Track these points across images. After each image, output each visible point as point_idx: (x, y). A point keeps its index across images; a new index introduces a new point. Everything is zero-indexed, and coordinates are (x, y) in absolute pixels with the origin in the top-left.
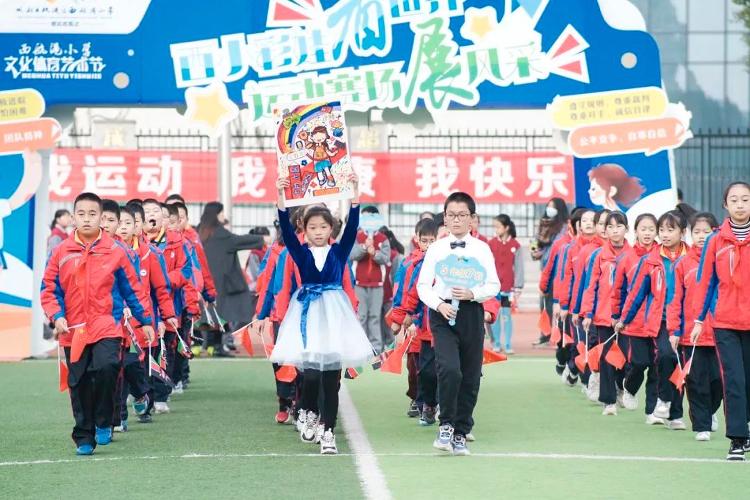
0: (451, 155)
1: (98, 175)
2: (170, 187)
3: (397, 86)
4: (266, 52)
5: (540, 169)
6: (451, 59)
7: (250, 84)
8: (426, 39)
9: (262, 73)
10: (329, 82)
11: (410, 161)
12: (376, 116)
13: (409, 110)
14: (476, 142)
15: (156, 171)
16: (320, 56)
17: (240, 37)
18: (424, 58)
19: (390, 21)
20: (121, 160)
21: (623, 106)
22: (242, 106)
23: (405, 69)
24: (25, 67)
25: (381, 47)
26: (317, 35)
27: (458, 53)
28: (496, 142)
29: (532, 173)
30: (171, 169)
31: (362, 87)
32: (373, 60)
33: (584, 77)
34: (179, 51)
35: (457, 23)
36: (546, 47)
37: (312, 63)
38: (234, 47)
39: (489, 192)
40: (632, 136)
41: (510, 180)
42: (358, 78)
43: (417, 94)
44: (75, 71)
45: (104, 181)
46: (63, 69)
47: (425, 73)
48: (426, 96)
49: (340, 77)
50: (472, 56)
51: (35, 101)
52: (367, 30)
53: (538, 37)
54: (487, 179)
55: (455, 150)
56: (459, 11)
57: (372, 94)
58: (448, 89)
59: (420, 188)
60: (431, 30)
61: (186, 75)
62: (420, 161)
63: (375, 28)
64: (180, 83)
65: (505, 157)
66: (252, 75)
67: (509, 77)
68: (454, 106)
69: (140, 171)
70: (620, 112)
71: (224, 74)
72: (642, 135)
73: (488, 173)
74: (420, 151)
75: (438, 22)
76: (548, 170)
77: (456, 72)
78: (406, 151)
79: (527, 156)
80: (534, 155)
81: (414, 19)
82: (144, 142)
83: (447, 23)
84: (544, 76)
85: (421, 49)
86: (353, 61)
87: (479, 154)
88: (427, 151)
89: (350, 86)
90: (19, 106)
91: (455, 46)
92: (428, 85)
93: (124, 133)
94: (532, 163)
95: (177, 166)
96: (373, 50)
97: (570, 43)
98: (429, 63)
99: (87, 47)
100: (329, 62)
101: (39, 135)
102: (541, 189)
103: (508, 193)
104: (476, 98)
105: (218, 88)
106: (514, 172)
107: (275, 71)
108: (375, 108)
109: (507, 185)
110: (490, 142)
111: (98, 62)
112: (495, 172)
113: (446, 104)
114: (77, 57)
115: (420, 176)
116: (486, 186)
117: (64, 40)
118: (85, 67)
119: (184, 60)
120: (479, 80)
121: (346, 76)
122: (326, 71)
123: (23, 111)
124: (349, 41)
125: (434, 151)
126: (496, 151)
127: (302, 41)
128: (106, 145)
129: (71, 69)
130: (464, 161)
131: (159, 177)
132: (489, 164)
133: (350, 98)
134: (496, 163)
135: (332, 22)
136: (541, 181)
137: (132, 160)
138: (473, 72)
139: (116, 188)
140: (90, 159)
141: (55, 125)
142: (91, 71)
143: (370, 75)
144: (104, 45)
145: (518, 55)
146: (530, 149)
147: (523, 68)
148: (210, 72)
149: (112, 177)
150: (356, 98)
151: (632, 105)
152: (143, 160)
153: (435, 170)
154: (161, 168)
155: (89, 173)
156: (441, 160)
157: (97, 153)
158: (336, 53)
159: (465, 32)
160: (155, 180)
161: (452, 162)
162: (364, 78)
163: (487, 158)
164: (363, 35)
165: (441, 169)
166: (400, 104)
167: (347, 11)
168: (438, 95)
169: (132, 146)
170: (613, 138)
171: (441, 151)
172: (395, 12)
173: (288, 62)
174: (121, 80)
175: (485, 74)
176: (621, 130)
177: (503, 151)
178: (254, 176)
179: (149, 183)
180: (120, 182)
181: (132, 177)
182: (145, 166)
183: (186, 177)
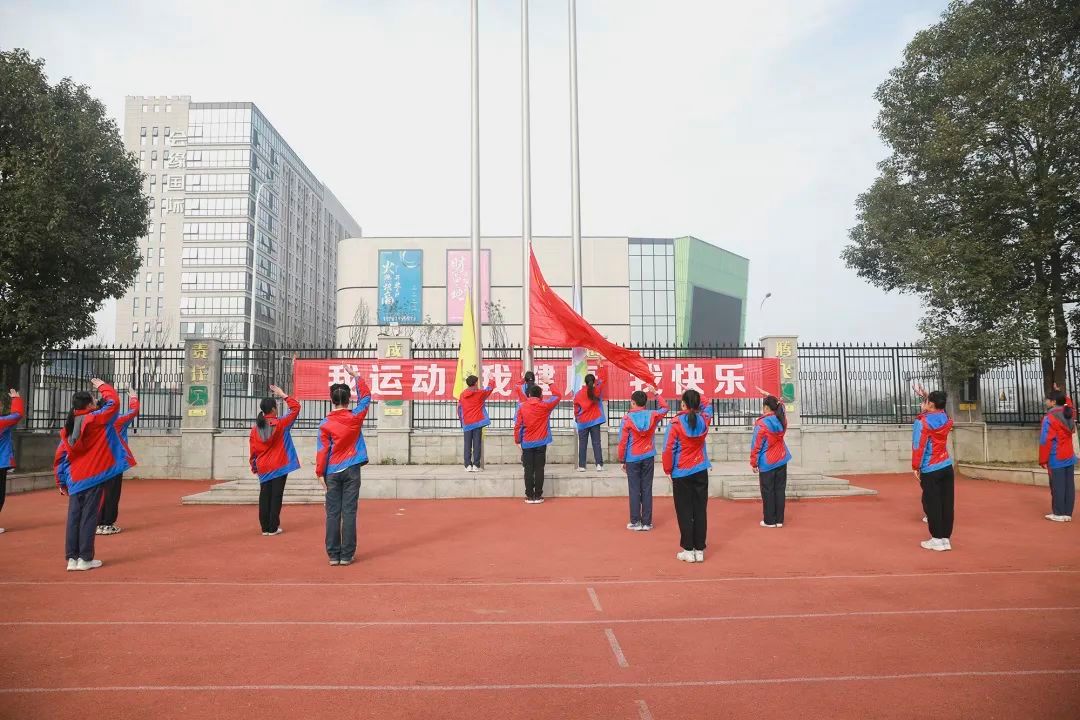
1: (381, 380)
2: (437, 388)
5: (724, 373)
15: (426, 376)
20: (398, 368)
28: (689, 353)
29: (719, 376)
30: (438, 374)
41: (702, 381)
45: (385, 385)
54: (685, 381)
65: (697, 364)
69: (414, 376)
73: (685, 376)
76: (730, 373)
79: (714, 363)
82: (417, 354)
87: (678, 362)
93: (401, 347)
94: (719, 368)
102: (726, 388)
106: (704, 375)
112: (691, 375)
115: (633, 379)
128: (388, 356)
131: (428, 381)
132: (686, 370)
136: (726, 382)
137: (408, 368)
139: (395, 389)
140: (375, 368)
149: (392, 381)
152: (416, 368)
154: (430, 374)
155: (374, 378)
157: (380, 363)
160: (425, 384)
169: (407, 357)
178: (503, 379)
179: (421, 386)
180: (398, 385)
181: (407, 381)
182: (419, 372)
183: (449, 379)
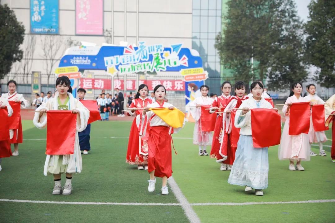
0: (159, 80)
1: (86, 84)
2: (101, 86)
4: (123, 59)
5: (177, 84)
6: (161, 61)
7: (120, 66)
8: (156, 57)
9: (122, 63)
10: (136, 66)
12: (145, 72)
13: (152, 71)
14: (164, 78)
15: (98, 83)
16: (134, 60)
17: (118, 56)
18: (155, 61)
19: (148, 54)
20: (91, 80)
21: (195, 71)
22: (118, 70)
23: (151, 63)
24: (74, 61)
25: (146, 58)
26: (134, 56)
27: (162, 60)
28: (169, 78)
29: (176, 84)
30: (101, 83)
31: (143, 67)
32: (145, 61)
33: (187, 65)
34: (106, 59)
35: (162, 54)
36: (180, 59)
37: (133, 61)
38: (117, 58)
40: (197, 77)
42: (142, 65)
45: (87, 85)
46: (82, 62)
47: (155, 64)
48: (155, 69)
49: (138, 64)
50: (165, 61)
51: (77, 69)
52: (144, 55)
53: (178, 57)
54: (167, 86)
55: (160, 79)
56: (162, 52)
57: (145, 68)
58: (160, 67)
60: (157, 55)
61: (107, 64)
62: (153, 82)
63: (145, 55)
64: (106, 65)
66: (121, 64)
67: (172, 65)
68: (161, 71)
70: (194, 73)
71: (115, 64)
72: (199, 77)
73: (167, 84)
74: (153, 80)
75: (158, 54)
76: (179, 84)
77: (161, 64)
78: (150, 80)
79: (175, 81)
80: (176, 81)
81: (153, 53)
82: (96, 77)
83: (160, 54)
84: (179, 65)
85: (155, 59)
86: (141, 61)
87: (165, 80)
89: (140, 66)
90: (73, 70)
91: (161, 59)
92: (156, 66)
93: (92, 75)
94: (176, 83)
95: (103, 82)
96: (145, 59)
97: (184, 59)
98: (156, 62)
99: (87, 58)
100: (136, 61)
102: (177, 88)
103: (171, 89)
104: (166, 69)
105: (114, 66)
106: (172, 84)
107: (125, 63)
109: (171, 87)
110: (167, 78)
111: (89, 61)
112: (168, 84)
113: (160, 70)
114: (85, 60)
115: (153, 85)
117: (83, 56)
118: (87, 62)
119: (107, 61)
120: (166, 65)
122: (136, 63)
123: (74, 70)
124: (140, 58)
127: (131, 57)
128: (88, 77)
129: (84, 62)
131: (99, 84)
133: (140, 69)
134: (169, 82)
135: (137, 53)
136: (178, 86)
137: (93, 81)
138: (165, 64)
139: (89, 86)
140: (84, 80)
141: (81, 74)
143: (144, 65)
144: (90, 57)
145: (174, 61)
146: (175, 80)
147: (175, 63)
148: (112, 63)
149: (89, 84)
150: (141, 69)
151: (197, 71)
152: (96, 81)
155: (84, 83)
157: (86, 79)
158: (138, 60)
159: (163, 56)
160: (98, 85)
162: (143, 65)
163: (167, 81)
164: (143, 56)
166: (150, 70)
167: (140, 51)
168: (158, 68)
169: (93, 78)
170: (193, 78)
172: (149, 52)
173: (128, 61)
174: (94, 65)
175: (167, 65)
176: (195, 76)
177: (170, 80)
178: (118, 84)
179: (97, 85)
180: (91, 85)
181: (93, 84)
182: (96, 82)
183: (104, 84)
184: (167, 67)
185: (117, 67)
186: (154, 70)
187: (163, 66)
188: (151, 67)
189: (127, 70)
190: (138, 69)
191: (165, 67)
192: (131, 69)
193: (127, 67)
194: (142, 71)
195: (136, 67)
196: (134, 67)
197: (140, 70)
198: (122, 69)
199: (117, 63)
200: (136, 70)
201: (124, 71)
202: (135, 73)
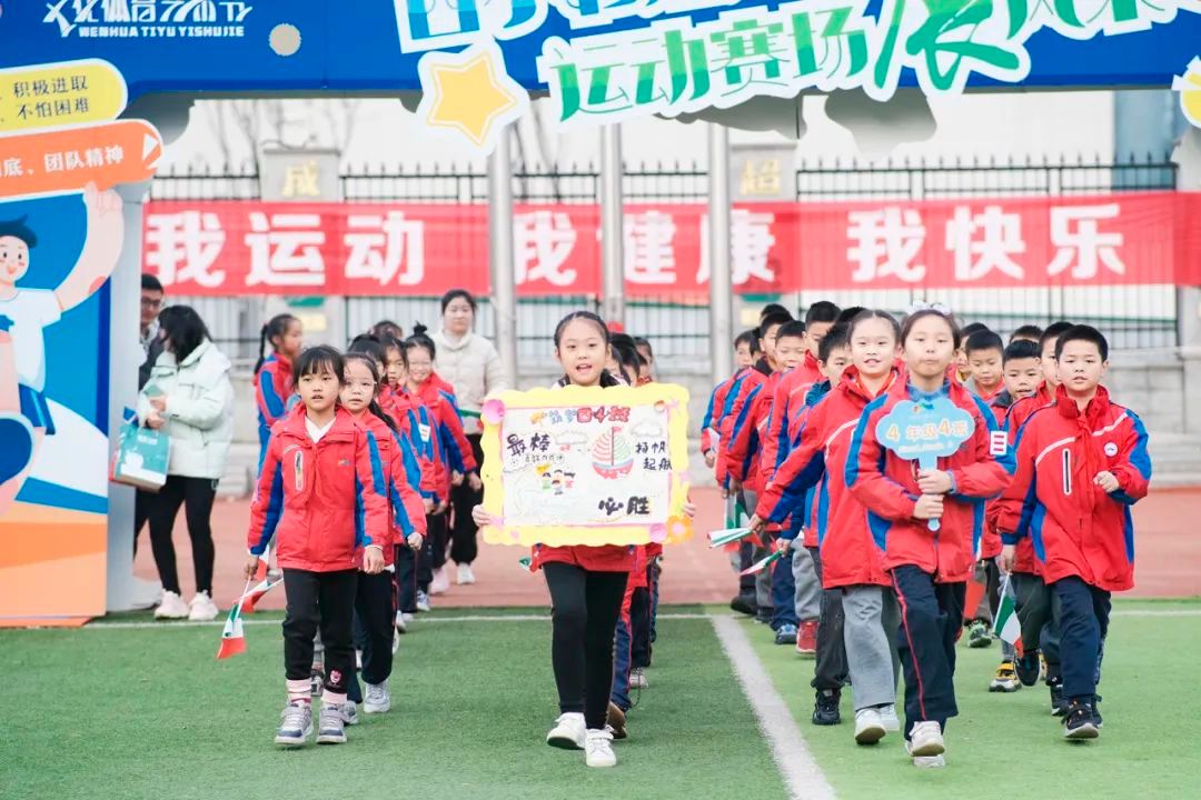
0: (910, 205)
1: (273, 249)
2: (403, 268)
3: (858, 43)
5: (1073, 226)
7: (552, 44)
9: (577, 21)
10: (717, 37)
11: (837, 216)
13: (884, 93)
14: (954, 180)
15: (378, 240)
20: (314, 220)
22: (537, 89)
23: (874, 10)
24: (83, 14)
28: (993, 179)
29: (1059, 234)
30: (405, 235)
31: (785, 47)
39: (982, 269)
41: (1019, 247)
42: (776, 28)
43: (900, 58)
44: (189, 20)
45: (284, 260)
46: (165, 17)
47: (916, 15)
48: (919, 63)
49: (739, 26)
54: (978, 247)
55: (917, 195)
57: (807, 63)
58: (965, 48)
59: (856, 265)
61: (420, 27)
62: (853, 217)
64: (408, 44)
65: (1009, 207)
66: (557, 25)
67: (1093, 20)
68: (977, 83)
69: (349, 240)
73: (979, 235)
74: (854, 198)
76: (1087, 228)
77: (981, 12)
78: (829, 198)
79: (1049, 204)
80: (1062, 202)
82: (355, 189)
84: (1167, 17)
87: (962, 203)
88: (867, 198)
89: (761, 44)
90: (73, 96)
92: (923, 41)
93: (319, 172)
94: (1059, 217)
95: (416, 229)
101: (116, 154)
102: (1075, 262)
103: (1016, 271)
104: (1025, 66)
105: (485, 49)
106: (1026, 234)
107: (604, 16)
108: (813, 90)
109: (1013, 257)
110: (979, 179)
111: (236, 1)
112: (992, 235)
113: (961, 79)
115: (855, 243)
116: (975, 258)
118: (210, 12)
120: (1029, 28)
121: (752, 24)
122: (710, 14)
123: (82, 104)
125: (880, 197)
126: (993, 195)
128: (287, 193)
129: (180, 17)
130: (935, 214)
131: (383, 251)
132: (981, 220)
133: (760, 72)
134: (993, 218)
136: (1076, 249)
137: (334, 222)
138: (1018, 12)
139: (305, 271)
140: (258, 220)
141: (149, 134)
142: (222, 20)
143: (801, 22)
146: (1055, 192)
148: (469, 21)
149: (299, 252)
150: (772, 69)
152: (355, 221)
153: (880, 232)
154: (386, 235)
155: (257, 244)
156: (892, 215)
157: (271, 210)
160: (375, 257)
161: (913, 217)
162: (789, 27)
163: (977, 208)
165: (893, 230)
166: (865, 79)
168: (945, 60)
169: (333, 194)
171: (893, 197)
174: (285, 40)
175: (1042, 16)
177: (1006, 195)
178: (555, 246)
179: (366, 262)
180: (314, 260)
181: (334, 251)
182: (358, 231)
183: (432, 248)
184: (1043, 42)
185: (520, 59)
186: (908, 79)
187: (994, 31)
188: (874, 51)
189: (623, 81)
190: (733, 75)
191: (1016, 46)
192: (663, 81)
193: (624, 55)
194: (787, 85)
195: (716, 56)
196: (697, 46)
197: (756, 84)
198: (567, 73)
199: (521, 13)
200: (718, 80)
201: (598, 94)
202: (710, 114)
